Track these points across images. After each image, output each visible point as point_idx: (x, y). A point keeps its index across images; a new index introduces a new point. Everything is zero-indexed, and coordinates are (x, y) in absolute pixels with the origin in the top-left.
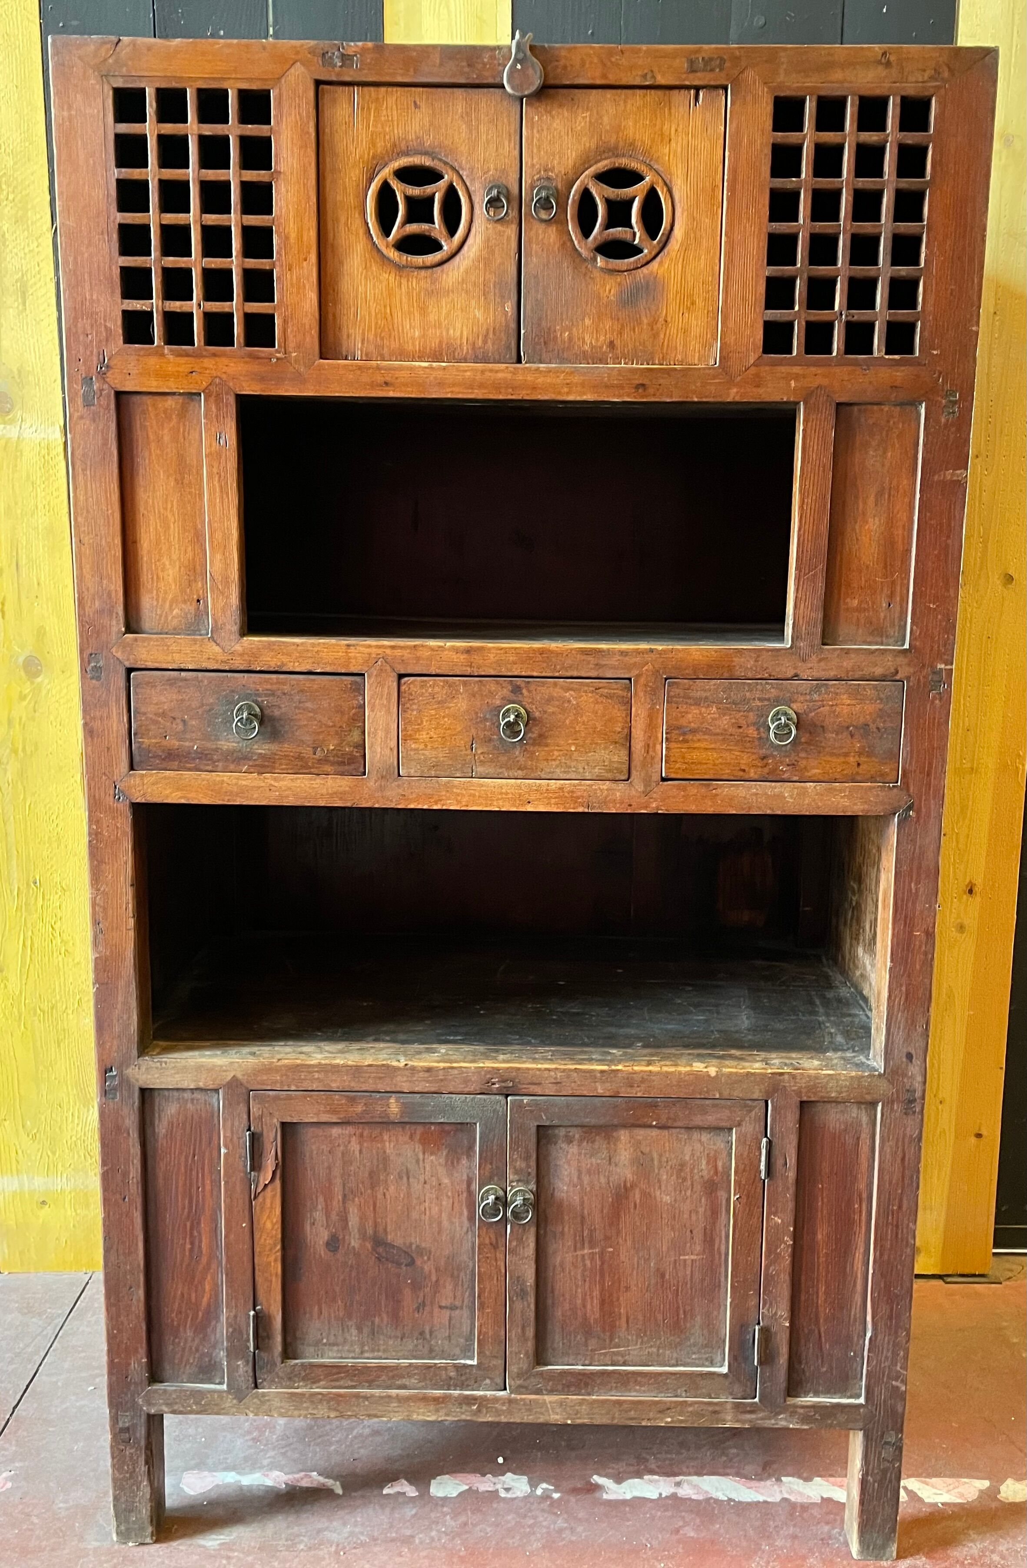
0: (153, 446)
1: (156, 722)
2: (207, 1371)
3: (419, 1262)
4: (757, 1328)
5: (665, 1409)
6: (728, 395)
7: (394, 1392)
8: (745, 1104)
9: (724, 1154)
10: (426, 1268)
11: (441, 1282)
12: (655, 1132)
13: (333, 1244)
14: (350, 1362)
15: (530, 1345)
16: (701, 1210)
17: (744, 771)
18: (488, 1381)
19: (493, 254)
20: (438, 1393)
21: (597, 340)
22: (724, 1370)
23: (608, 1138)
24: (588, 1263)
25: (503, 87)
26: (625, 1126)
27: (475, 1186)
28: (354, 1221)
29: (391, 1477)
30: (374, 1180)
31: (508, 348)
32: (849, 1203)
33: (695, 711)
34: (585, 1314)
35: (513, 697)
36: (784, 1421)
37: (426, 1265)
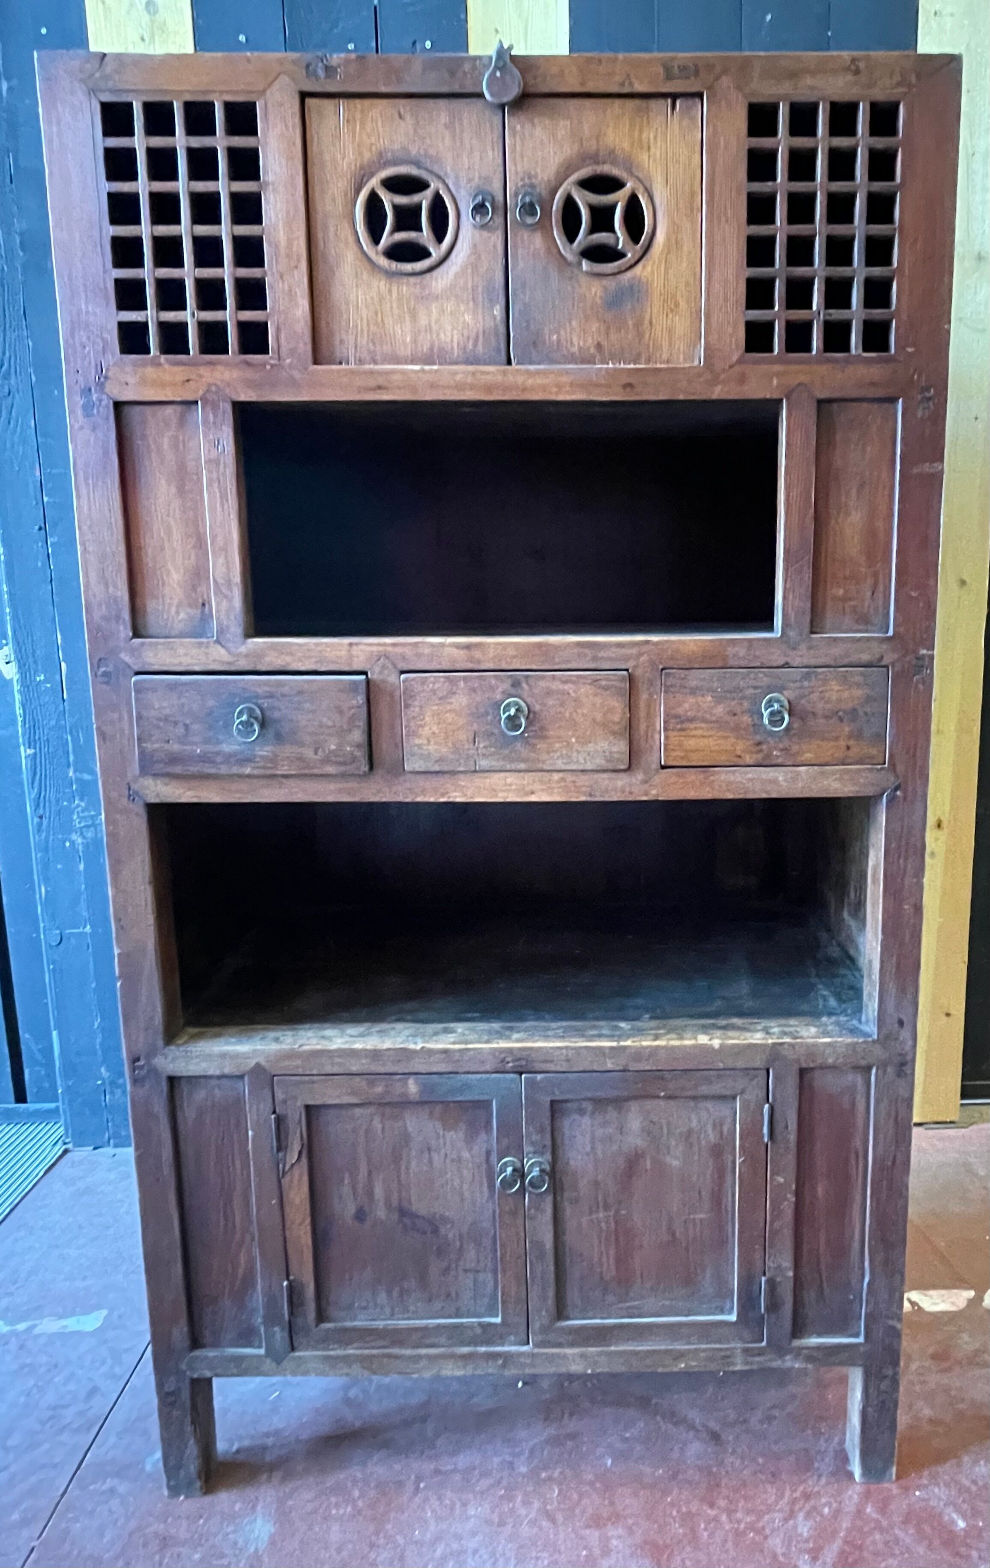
0: (153, 455)
1: (158, 727)
2: (247, 1337)
3: (443, 1231)
4: (763, 1279)
5: (679, 1356)
6: (712, 393)
7: (423, 1351)
8: (748, 1073)
9: (729, 1120)
10: (450, 1235)
11: (465, 1246)
12: (662, 1103)
13: (360, 1216)
14: (380, 1324)
15: (551, 1302)
16: (709, 1172)
17: (740, 757)
18: (512, 1338)
19: (480, 260)
20: (466, 1350)
21: (585, 341)
22: (733, 1318)
23: (619, 1109)
24: (603, 1225)
25: (483, 96)
26: (636, 1098)
27: (494, 1158)
28: (380, 1194)
30: (397, 1158)
31: (498, 350)
32: (847, 1160)
33: (692, 700)
34: (601, 1273)
35: (513, 691)
36: (789, 1362)
37: (450, 1233)
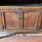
4: (38, 26)
5: (31, 31)
7: (13, 30)
8: (39, 10)
9: (37, 14)
12: (32, 12)
13: (8, 21)
15: (22, 27)
16: (35, 18)
20: (16, 30)
22: (35, 28)
23: (28, 13)
24: (26, 22)
27: (18, 17)
28: (9, 19)
29: (13, 35)
34: (26, 25)
36: (39, 31)
37: (15, 22)
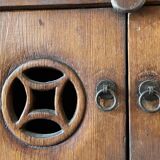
19: (103, 136)
25: (110, 6)
